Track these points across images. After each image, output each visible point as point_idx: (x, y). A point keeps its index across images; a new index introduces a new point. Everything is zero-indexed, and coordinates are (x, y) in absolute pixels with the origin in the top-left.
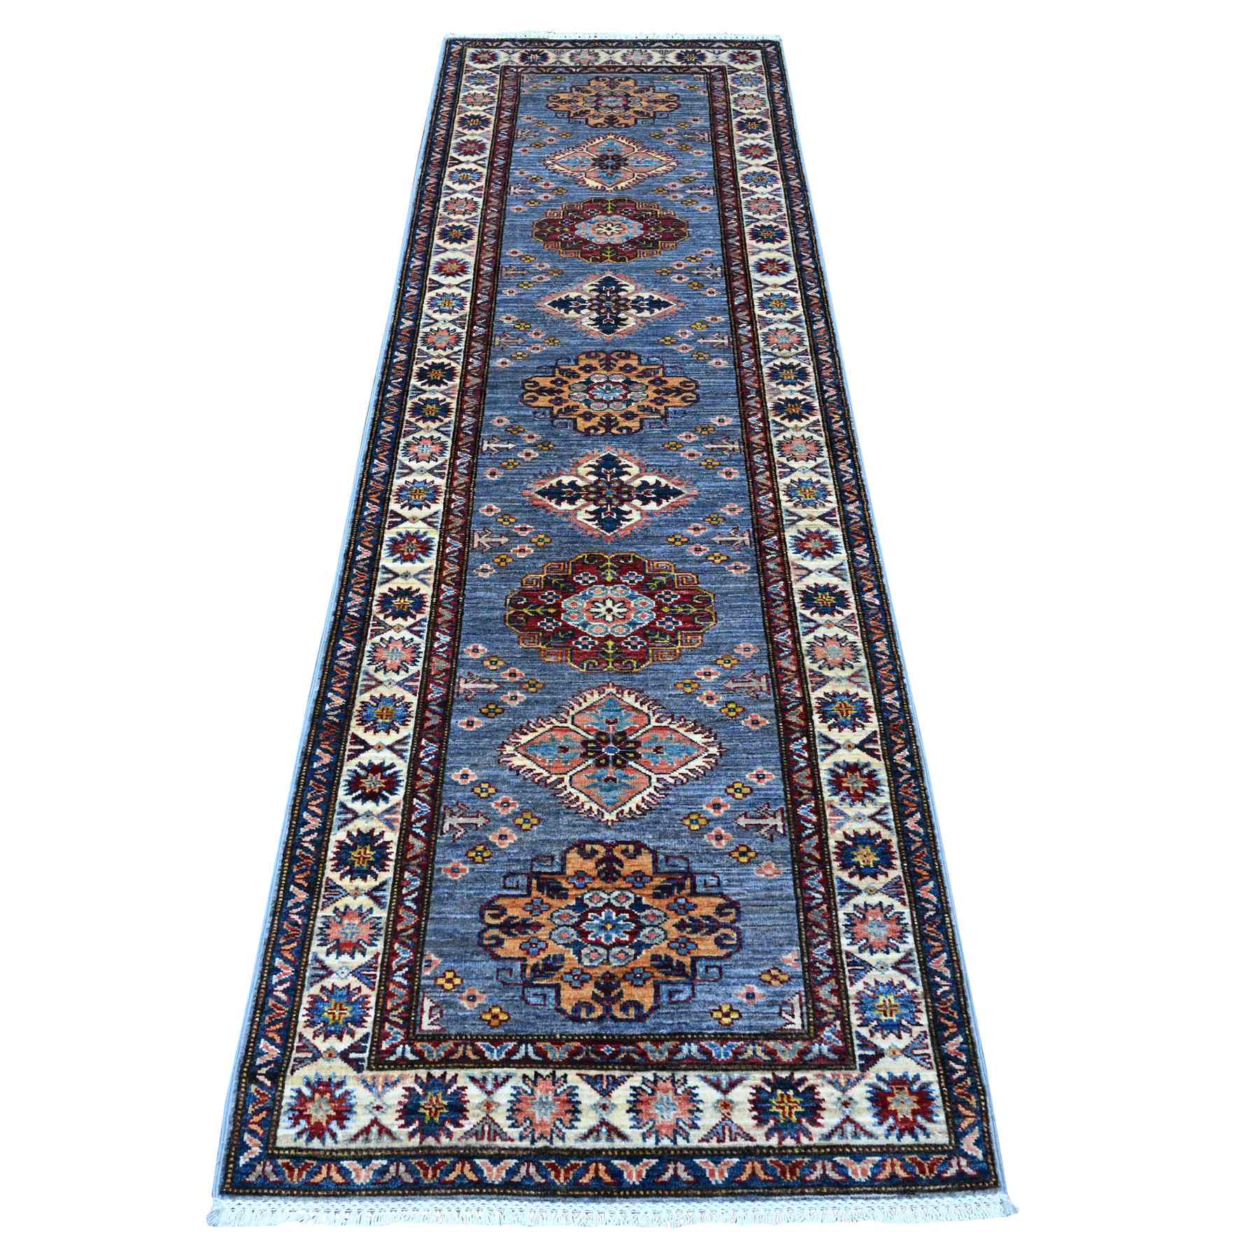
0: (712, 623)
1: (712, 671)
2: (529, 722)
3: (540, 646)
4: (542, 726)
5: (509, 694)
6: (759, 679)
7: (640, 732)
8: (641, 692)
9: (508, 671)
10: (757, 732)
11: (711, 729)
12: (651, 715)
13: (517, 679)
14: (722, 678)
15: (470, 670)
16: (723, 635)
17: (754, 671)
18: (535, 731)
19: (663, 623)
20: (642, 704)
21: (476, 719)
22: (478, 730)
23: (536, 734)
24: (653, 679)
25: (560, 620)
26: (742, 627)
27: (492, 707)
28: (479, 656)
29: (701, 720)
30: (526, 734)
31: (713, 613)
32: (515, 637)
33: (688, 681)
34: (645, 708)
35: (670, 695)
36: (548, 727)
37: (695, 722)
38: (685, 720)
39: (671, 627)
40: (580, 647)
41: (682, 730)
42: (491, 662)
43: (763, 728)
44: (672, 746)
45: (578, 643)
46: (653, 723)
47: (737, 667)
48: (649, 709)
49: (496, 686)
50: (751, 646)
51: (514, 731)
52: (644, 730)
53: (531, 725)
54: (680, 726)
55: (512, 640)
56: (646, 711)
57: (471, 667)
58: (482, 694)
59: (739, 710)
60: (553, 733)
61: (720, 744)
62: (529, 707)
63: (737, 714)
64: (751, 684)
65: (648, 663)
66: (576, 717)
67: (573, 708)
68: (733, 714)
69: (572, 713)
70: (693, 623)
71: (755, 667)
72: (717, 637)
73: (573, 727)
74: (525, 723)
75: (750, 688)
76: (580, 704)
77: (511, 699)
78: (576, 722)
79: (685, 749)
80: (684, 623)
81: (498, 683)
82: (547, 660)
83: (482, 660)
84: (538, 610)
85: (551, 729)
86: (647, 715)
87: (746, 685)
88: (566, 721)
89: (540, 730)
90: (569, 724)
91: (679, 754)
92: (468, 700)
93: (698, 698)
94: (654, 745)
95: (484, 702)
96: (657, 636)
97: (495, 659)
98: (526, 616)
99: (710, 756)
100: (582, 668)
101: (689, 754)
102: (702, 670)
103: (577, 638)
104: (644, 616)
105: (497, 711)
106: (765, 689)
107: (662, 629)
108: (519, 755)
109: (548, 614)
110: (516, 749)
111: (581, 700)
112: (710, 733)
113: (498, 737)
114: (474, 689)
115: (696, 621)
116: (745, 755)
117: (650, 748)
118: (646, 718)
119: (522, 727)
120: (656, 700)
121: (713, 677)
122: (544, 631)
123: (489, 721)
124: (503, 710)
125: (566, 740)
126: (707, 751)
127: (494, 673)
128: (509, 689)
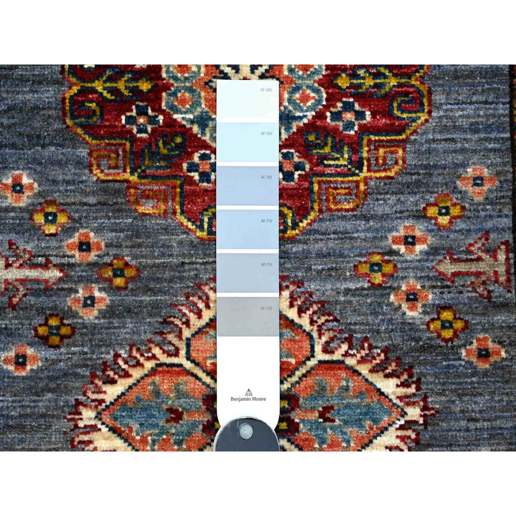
0: (423, 117)
1: (418, 233)
2: (117, 356)
3: (127, 176)
4: (138, 364)
5: (81, 293)
6: (493, 253)
7: (298, 373)
8: (299, 284)
9: (75, 239)
10: (486, 373)
11: (411, 367)
12: (315, 335)
13: (92, 256)
14: (434, 251)
15: (13, 236)
16: (440, 146)
17: (487, 234)
18: (127, 375)
19: (337, 116)
20: (301, 311)
21: (30, 351)
22: (35, 375)
23: (130, 381)
24: (320, 255)
25: (159, 110)
26: (474, 129)
27: (53, 322)
28: (24, 201)
29: (396, 347)
30: (113, 382)
31: (424, 89)
32: (83, 152)
33: (377, 258)
34: (305, 322)
35: (347, 291)
36: (149, 365)
37: (386, 350)
38: (371, 347)
39: (349, 125)
40: (196, 176)
41: (364, 370)
42: (46, 215)
43: (494, 365)
44: (347, 406)
45: (193, 167)
46: (320, 356)
47: (460, 225)
48: (312, 322)
49: (58, 274)
50: (486, 172)
51: (93, 376)
52: (303, 370)
53: (121, 362)
54: (363, 361)
55: (79, 163)
56: (307, 327)
57: (13, 229)
58: (36, 293)
59: (459, 325)
60: (157, 379)
61: (425, 399)
62: (116, 322)
63: (456, 334)
64: (481, 267)
65: (312, 216)
66: (194, 343)
67: (187, 323)
68: (448, 334)
69: (187, 333)
70: (390, 115)
71: (489, 224)
72: (429, 151)
73: (188, 365)
74: (110, 357)
75: (478, 274)
76: (199, 314)
77: (85, 305)
78: (194, 354)
79: (368, 412)
80: (374, 115)
81: (61, 267)
82: (141, 209)
83: (31, 210)
84: (121, 85)
85: (153, 372)
86: (309, 335)
87: (473, 268)
88: (176, 354)
89: (137, 373)
90: (181, 360)
91: (359, 423)
92: (14, 307)
93: (392, 298)
94: (321, 404)
95: (41, 311)
96: (327, 150)
97: (51, 209)
98: (102, 101)
99: (409, 425)
100: (201, 227)
101: (375, 421)
102: (402, 233)
103: (190, 155)
104: (305, 99)
105: (64, 331)
106: (502, 279)
107: (336, 130)
108: (104, 429)
109: (136, 92)
110: (98, 417)
111: (201, 305)
112: (411, 376)
113: (68, 391)
114: (22, 281)
115: (397, 113)
116: (463, 423)
117: (312, 409)
118: (306, 344)
119: (105, 366)
120: (322, 303)
121: (419, 248)
122: (133, 139)
123: (51, 354)
124: (73, 329)
125: (180, 394)
126: (404, 414)
127: (54, 243)
128: (80, 280)
